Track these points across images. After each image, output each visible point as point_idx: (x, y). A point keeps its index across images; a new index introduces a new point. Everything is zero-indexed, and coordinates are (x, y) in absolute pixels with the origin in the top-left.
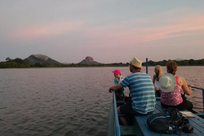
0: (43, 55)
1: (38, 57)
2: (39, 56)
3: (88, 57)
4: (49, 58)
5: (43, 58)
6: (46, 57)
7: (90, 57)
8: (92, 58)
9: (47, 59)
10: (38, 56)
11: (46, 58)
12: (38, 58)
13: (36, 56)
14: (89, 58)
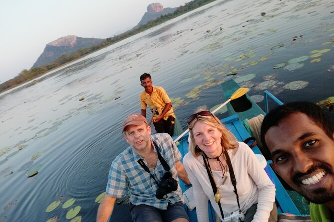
0: (65, 37)
1: (59, 43)
2: (59, 41)
3: (150, 6)
4: (77, 38)
5: (66, 43)
6: (71, 38)
7: (153, 4)
8: (159, 4)
9: (74, 41)
10: (57, 43)
11: (72, 41)
12: (59, 45)
13: (54, 45)
14: (152, 6)
